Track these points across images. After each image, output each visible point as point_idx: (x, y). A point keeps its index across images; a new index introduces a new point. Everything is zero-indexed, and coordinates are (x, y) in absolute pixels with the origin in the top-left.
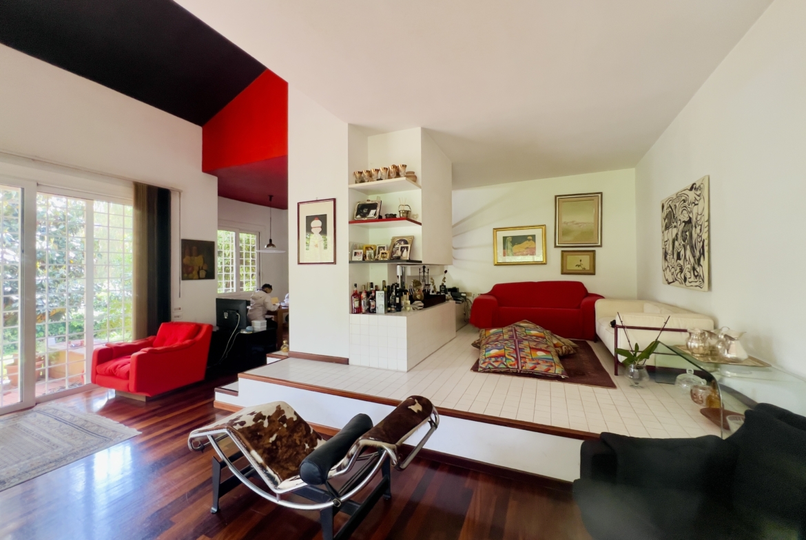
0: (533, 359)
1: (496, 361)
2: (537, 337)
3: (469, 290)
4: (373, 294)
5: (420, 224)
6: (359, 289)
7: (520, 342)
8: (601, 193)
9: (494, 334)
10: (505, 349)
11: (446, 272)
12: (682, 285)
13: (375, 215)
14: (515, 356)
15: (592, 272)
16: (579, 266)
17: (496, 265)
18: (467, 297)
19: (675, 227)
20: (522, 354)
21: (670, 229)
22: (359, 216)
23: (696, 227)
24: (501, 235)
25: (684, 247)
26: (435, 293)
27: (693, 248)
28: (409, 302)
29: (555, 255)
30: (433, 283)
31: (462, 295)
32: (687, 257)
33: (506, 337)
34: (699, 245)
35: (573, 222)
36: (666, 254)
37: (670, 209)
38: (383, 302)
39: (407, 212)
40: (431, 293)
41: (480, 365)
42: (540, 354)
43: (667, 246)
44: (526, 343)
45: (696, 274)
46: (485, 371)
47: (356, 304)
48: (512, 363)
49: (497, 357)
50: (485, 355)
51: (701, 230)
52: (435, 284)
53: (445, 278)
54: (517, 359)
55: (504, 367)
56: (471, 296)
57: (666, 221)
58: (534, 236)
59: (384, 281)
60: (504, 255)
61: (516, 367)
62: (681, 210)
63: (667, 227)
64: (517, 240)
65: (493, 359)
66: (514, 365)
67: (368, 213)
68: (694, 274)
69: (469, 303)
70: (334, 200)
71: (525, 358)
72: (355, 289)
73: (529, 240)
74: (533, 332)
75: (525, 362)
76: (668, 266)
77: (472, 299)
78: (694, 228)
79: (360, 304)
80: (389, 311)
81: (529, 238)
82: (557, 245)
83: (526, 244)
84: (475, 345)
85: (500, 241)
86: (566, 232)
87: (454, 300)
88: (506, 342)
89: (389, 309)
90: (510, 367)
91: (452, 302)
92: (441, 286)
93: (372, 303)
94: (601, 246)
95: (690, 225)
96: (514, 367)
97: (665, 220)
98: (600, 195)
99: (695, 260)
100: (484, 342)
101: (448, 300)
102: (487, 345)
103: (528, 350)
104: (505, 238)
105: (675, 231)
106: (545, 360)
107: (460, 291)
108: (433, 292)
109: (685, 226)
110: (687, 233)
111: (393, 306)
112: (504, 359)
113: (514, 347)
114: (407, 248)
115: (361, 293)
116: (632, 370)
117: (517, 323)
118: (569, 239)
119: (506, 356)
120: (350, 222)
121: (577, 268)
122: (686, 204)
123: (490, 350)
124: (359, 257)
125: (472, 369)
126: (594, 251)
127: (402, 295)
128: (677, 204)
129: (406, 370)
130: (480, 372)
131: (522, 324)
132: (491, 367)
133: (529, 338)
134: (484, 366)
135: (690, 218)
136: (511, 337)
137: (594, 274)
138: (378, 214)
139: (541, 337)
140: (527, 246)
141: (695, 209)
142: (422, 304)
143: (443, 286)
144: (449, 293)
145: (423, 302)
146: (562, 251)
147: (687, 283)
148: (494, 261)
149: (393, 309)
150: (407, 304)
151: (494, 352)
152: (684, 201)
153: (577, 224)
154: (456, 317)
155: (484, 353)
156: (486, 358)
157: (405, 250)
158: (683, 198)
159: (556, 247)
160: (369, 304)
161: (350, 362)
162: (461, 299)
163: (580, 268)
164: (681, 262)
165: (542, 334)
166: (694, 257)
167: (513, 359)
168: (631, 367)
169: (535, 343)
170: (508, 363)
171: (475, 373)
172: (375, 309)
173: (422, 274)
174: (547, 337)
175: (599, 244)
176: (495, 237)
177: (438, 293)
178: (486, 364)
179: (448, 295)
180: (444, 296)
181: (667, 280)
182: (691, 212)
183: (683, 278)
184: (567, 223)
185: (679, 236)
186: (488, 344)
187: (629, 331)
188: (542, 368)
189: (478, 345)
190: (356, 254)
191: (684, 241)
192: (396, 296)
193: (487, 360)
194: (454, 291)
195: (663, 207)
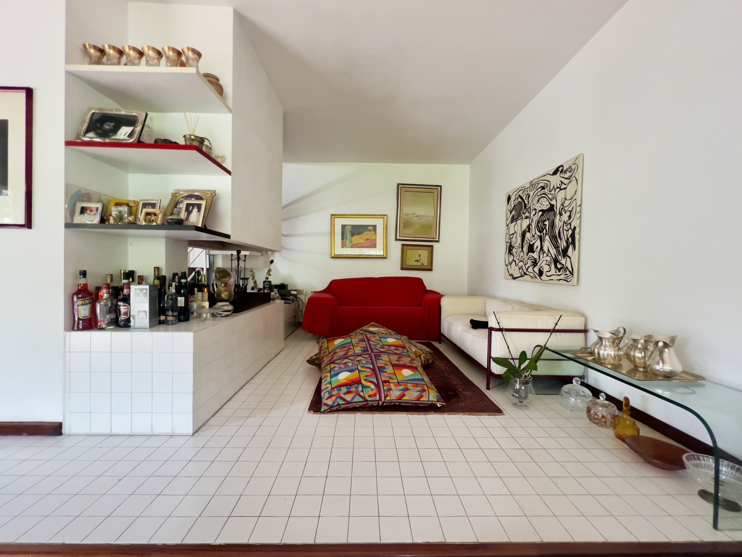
0: (399, 384)
1: (349, 392)
2: (397, 346)
3: (300, 287)
4: (125, 291)
5: (229, 172)
6: (91, 283)
7: (378, 356)
8: (440, 186)
9: (342, 347)
10: (359, 371)
11: (272, 262)
12: (534, 280)
13: (131, 135)
14: (375, 380)
15: (429, 268)
16: (418, 261)
17: (332, 258)
18: (298, 296)
19: (527, 218)
20: (384, 377)
21: (519, 222)
22: (91, 134)
23: (561, 214)
24: (339, 223)
25: (541, 239)
26: (255, 291)
27: (554, 239)
28: (207, 304)
29: (396, 248)
30: (254, 278)
31: (293, 292)
32: (545, 249)
33: (358, 350)
34: (566, 234)
35: (414, 214)
36: (510, 249)
37: (520, 200)
38: (146, 307)
39: (202, 140)
40: (249, 290)
41: (324, 401)
42: (407, 373)
43: (514, 240)
44: (385, 357)
45: (559, 266)
46: (333, 410)
47: (83, 311)
48: (372, 393)
49: (349, 384)
50: (330, 383)
51: (570, 217)
52: (256, 278)
53: (270, 271)
54: (377, 386)
55: (361, 400)
56: (303, 294)
57: (513, 213)
58: (375, 227)
59: (157, 269)
60: (343, 246)
61: (378, 398)
62: (537, 198)
63: (514, 220)
64: (357, 230)
65: (344, 389)
66: (375, 395)
67: (115, 130)
68: (556, 267)
69: (301, 303)
70: (29, 92)
71: (388, 382)
72: (83, 281)
73: (370, 231)
74: (391, 340)
75: (390, 389)
76: (513, 260)
77: (304, 299)
78: (558, 216)
79: (93, 310)
80: (160, 323)
81: (369, 228)
82: (398, 238)
83: (366, 235)
84: (311, 361)
85: (338, 230)
86: (407, 225)
87: (282, 299)
88: (360, 358)
89: (163, 318)
90: (369, 399)
91: (279, 303)
92: (264, 282)
93: (123, 309)
94: (438, 241)
95: (552, 213)
96: (374, 399)
97: (511, 213)
98: (439, 188)
99: (558, 252)
100: (326, 360)
101: (274, 299)
102: (332, 365)
103: (389, 369)
104: (344, 227)
105: (526, 222)
106: (415, 382)
107: (289, 288)
108: (253, 289)
109: (542, 215)
110: (547, 223)
111: (170, 313)
112: (360, 389)
113: (371, 366)
114: (199, 206)
115: (98, 289)
116: (518, 386)
117: (365, 328)
118: (410, 232)
119: (363, 382)
120: (68, 143)
121: (415, 263)
122: (546, 190)
123: (338, 374)
124: (92, 218)
125: (310, 409)
126: (432, 246)
127: (193, 293)
128: (531, 193)
129: (191, 432)
130: (325, 412)
131: (372, 329)
132: (341, 402)
133: (388, 350)
134: (329, 402)
135: (552, 206)
136: (365, 350)
137: (431, 270)
138: (136, 135)
139: (401, 347)
140: (367, 237)
141: (561, 195)
142: (231, 308)
143: (267, 282)
144: (276, 290)
145: (231, 303)
146: (403, 245)
147: (544, 277)
148: (331, 252)
149: (170, 318)
150: (203, 307)
151: (343, 376)
152: (543, 188)
153: (418, 216)
154: (285, 321)
155: (328, 379)
156: (332, 389)
157: (195, 210)
158: (542, 185)
159: (397, 239)
160: (116, 310)
161: (65, 429)
162: (291, 298)
163: (419, 264)
164: (535, 255)
165: (400, 342)
166: (557, 247)
167: (373, 387)
168: (516, 382)
169: (396, 357)
170: (366, 393)
171: (317, 416)
172: (128, 320)
173: (235, 263)
174: (407, 346)
175: (437, 239)
176: (332, 225)
177: (260, 290)
178: (334, 398)
179: (275, 293)
180: (269, 294)
181: (511, 275)
182: (555, 198)
183: (537, 271)
184: (408, 215)
185: (533, 227)
186: (333, 363)
187: (507, 334)
188: (411, 396)
189: (317, 362)
190: (83, 210)
191: (540, 232)
192: (178, 293)
193: (335, 393)
194: (282, 287)
195: (509, 198)
